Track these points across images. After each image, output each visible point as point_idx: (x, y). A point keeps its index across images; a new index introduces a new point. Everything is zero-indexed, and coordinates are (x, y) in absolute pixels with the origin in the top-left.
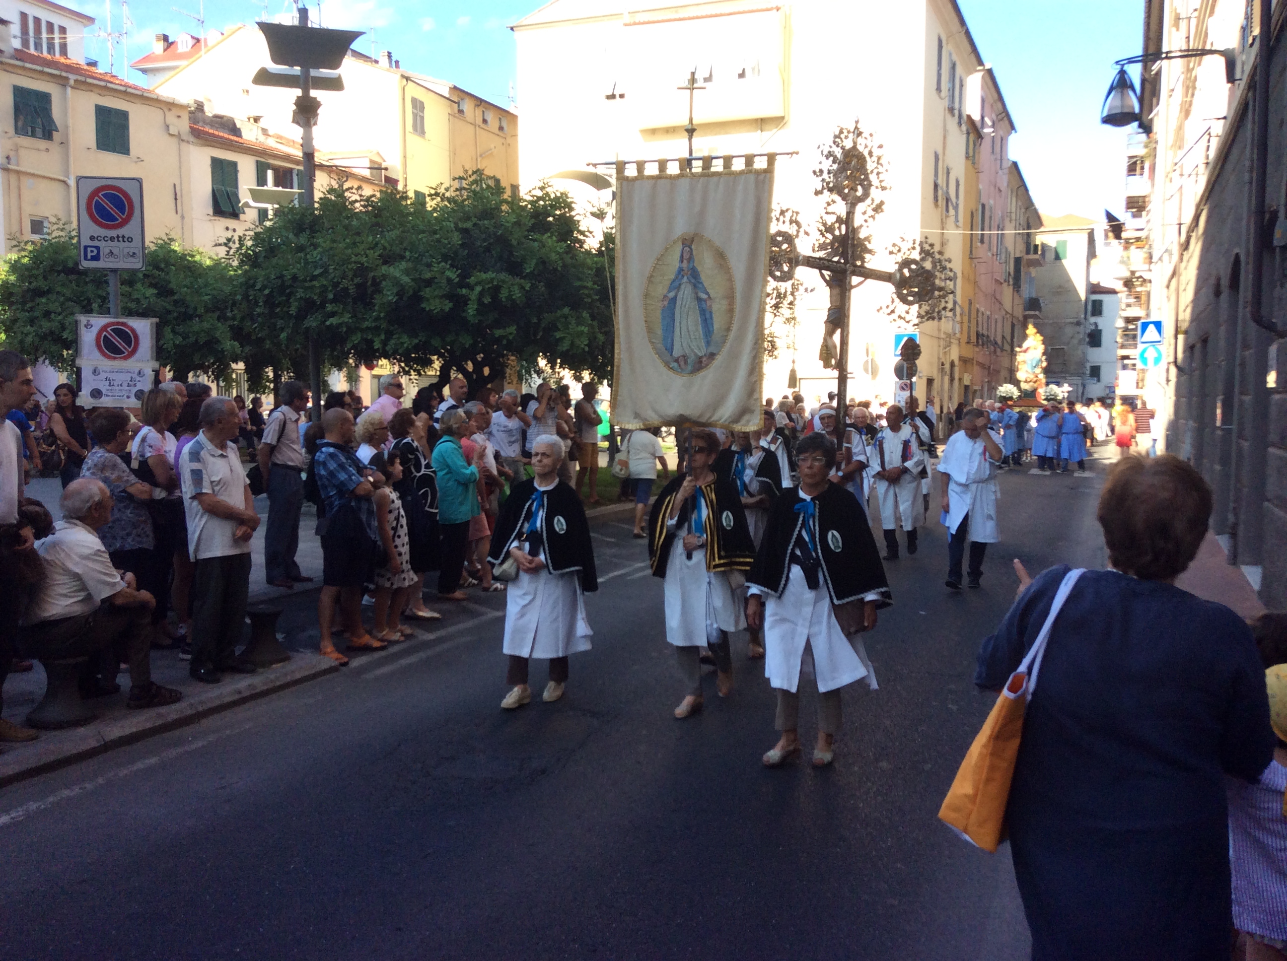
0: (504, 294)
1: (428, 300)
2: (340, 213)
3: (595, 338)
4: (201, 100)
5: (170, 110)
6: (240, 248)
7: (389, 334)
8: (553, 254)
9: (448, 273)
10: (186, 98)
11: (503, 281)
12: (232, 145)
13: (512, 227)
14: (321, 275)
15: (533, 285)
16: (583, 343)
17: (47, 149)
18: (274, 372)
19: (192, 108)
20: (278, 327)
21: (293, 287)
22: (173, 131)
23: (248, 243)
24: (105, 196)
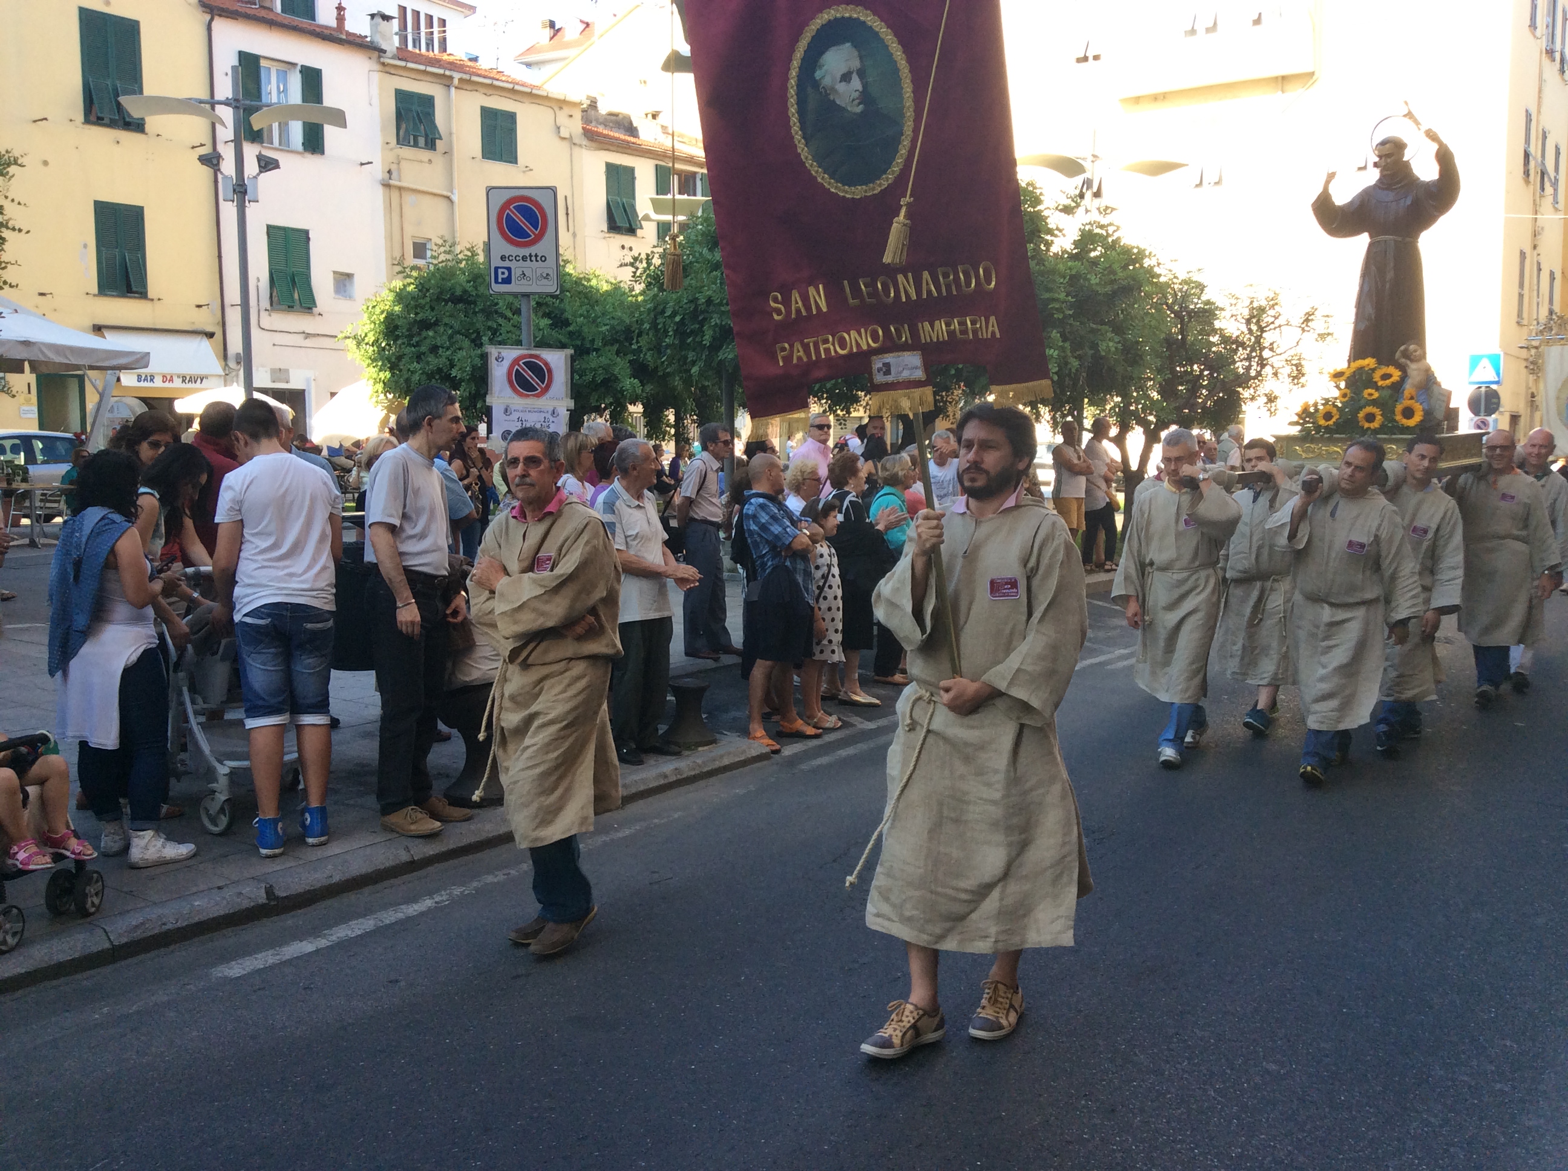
4: (593, 95)
5: (561, 108)
6: (648, 267)
10: (578, 95)
12: (630, 148)
17: (430, 160)
18: (676, 415)
19: (585, 106)
20: (689, 360)
21: (708, 312)
22: (564, 133)
23: (656, 261)
24: (517, 208)
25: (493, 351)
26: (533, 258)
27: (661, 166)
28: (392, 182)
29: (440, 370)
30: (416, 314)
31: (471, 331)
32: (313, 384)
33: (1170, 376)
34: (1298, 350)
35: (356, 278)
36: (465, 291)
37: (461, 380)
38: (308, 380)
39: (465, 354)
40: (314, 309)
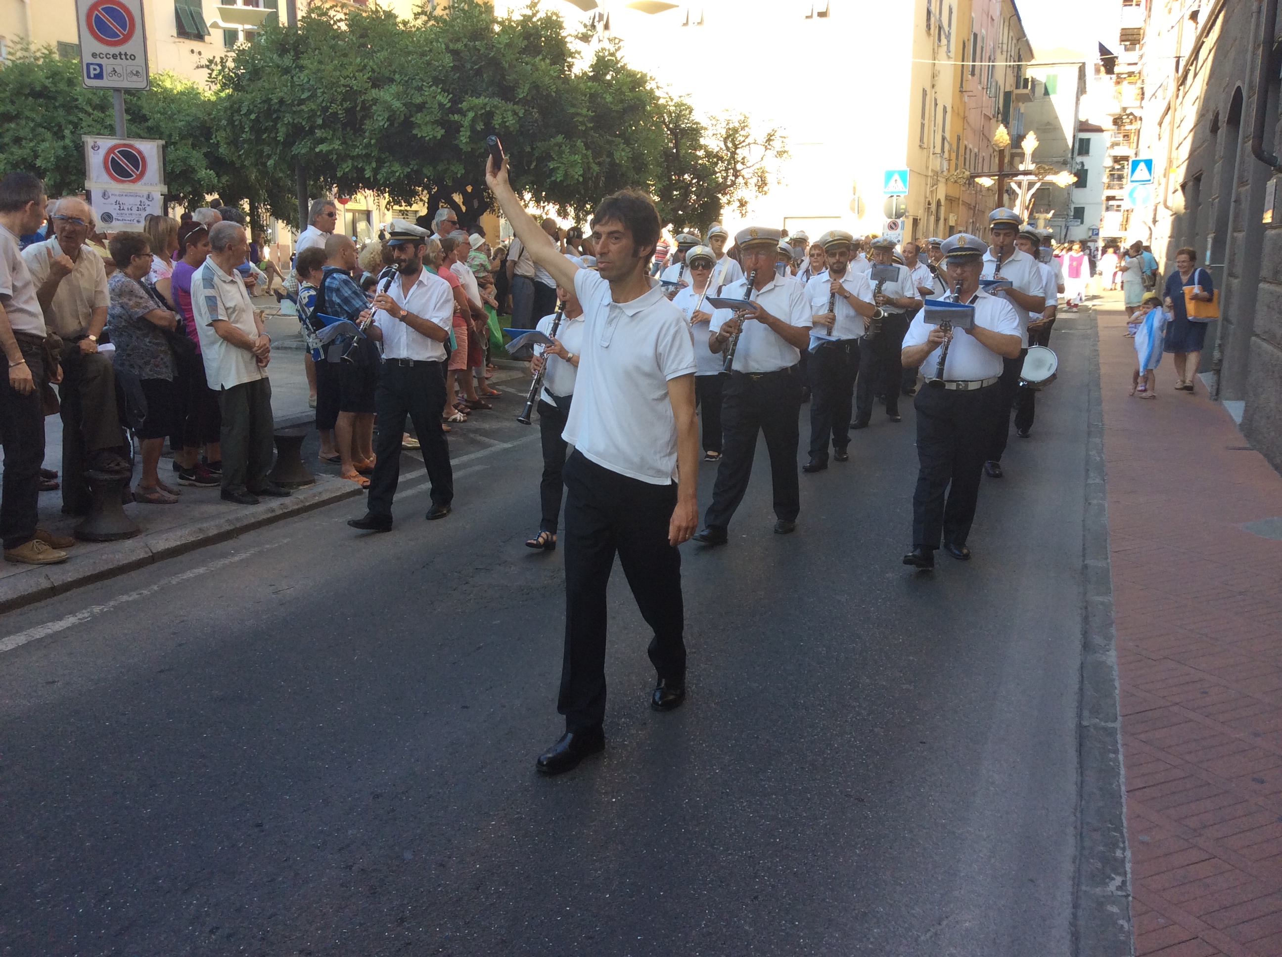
0: (497, 121)
1: (419, 126)
2: (325, 33)
3: (589, 168)
6: (223, 70)
7: (380, 162)
8: (547, 78)
9: (439, 98)
11: (496, 107)
13: (505, 49)
14: (308, 98)
15: (526, 110)
16: (577, 173)
20: (265, 153)
21: (280, 111)
24: (105, 10)
25: (89, 140)
26: (123, 57)
31: (53, 124)
33: (668, 183)
34: (763, 164)
36: (45, 87)
37: (46, 170)
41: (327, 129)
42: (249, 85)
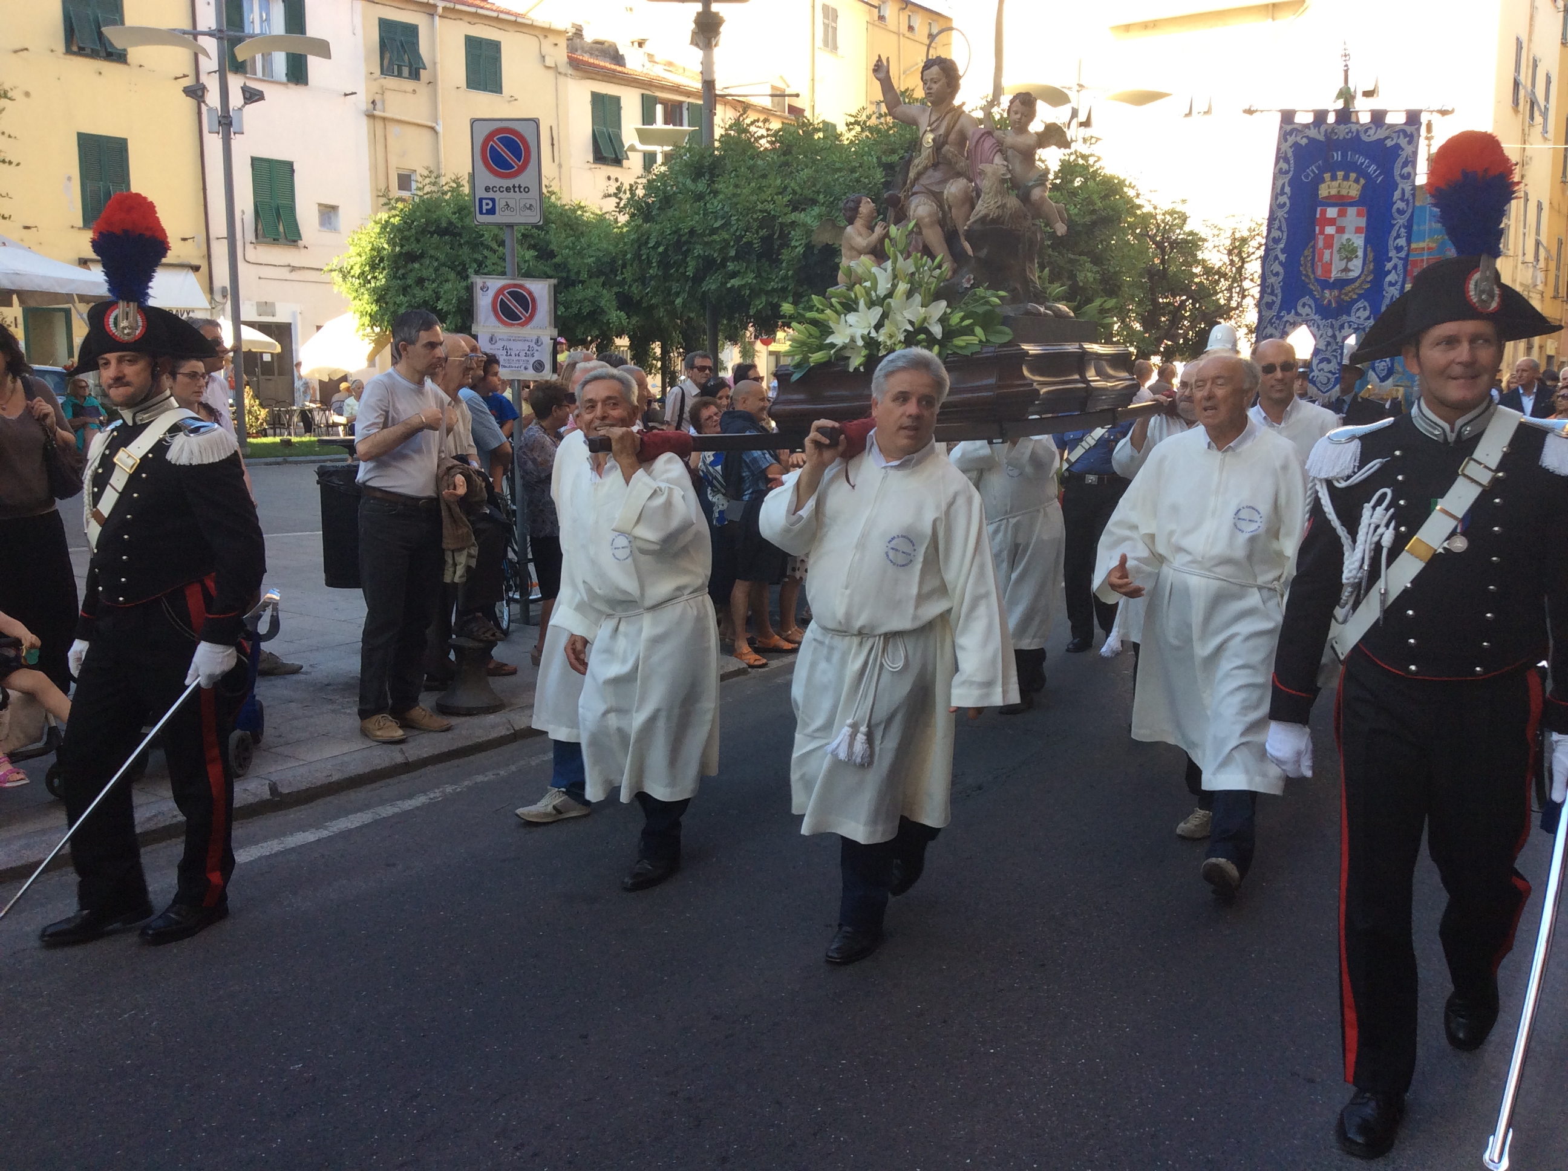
2: (744, 152)
4: (579, 24)
5: (546, 37)
6: (632, 198)
7: (798, 296)
10: (563, 23)
12: (614, 77)
14: (722, 227)
17: (414, 90)
18: (663, 348)
19: (570, 34)
20: (673, 291)
21: (690, 243)
22: (549, 62)
23: (640, 192)
24: (500, 140)
25: (478, 281)
26: (517, 189)
27: (647, 96)
28: (376, 113)
29: (425, 303)
30: (402, 246)
31: (457, 263)
32: (299, 317)
33: (1151, 307)
35: (341, 211)
36: (450, 223)
37: (447, 313)
38: (294, 314)
39: (450, 286)
40: (300, 242)
41: (740, 262)
42: (659, 215)
